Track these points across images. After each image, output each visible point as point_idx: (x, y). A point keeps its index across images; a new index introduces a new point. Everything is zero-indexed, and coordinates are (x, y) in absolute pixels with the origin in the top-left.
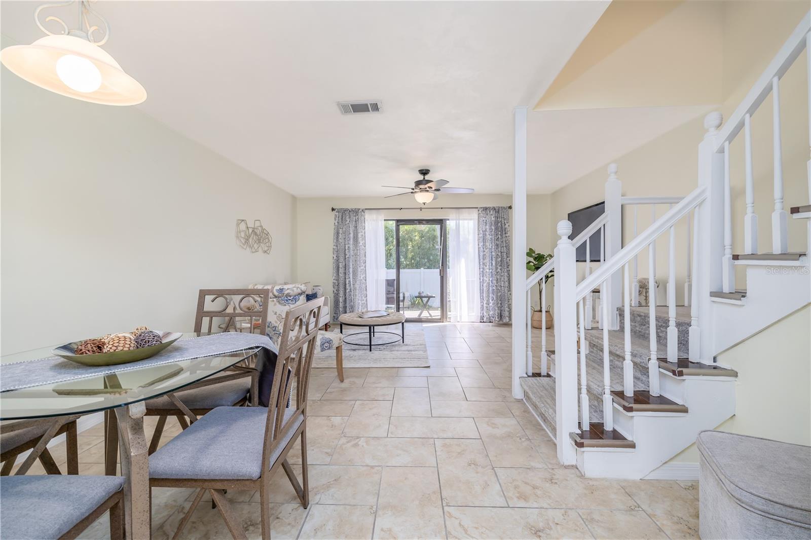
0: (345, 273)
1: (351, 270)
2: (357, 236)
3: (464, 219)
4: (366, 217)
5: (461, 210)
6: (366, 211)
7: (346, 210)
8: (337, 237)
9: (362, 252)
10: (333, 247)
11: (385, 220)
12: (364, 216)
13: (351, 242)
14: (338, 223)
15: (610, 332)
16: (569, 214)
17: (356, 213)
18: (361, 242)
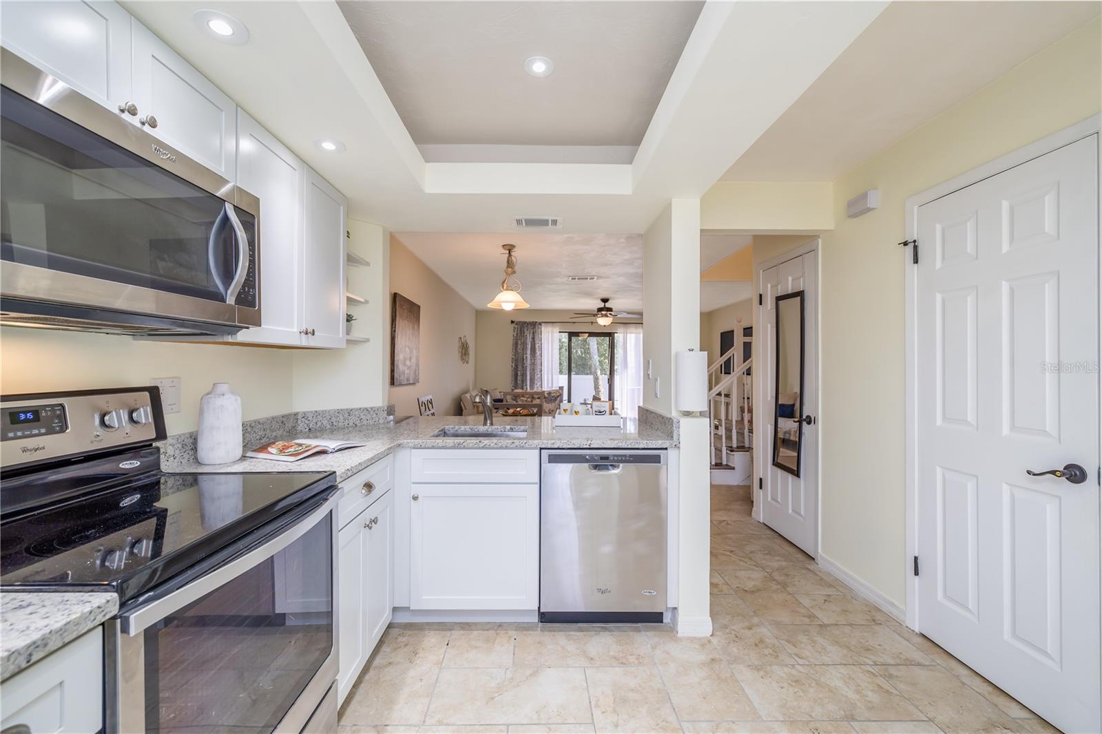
0: (523, 381)
1: (528, 378)
2: (535, 346)
3: (631, 333)
4: (543, 329)
5: (628, 325)
6: (543, 324)
7: (525, 323)
8: (516, 348)
9: (539, 362)
10: (511, 356)
11: (560, 332)
12: (541, 328)
13: (529, 352)
14: (517, 334)
15: (736, 421)
16: (721, 333)
17: (534, 325)
18: (538, 353)
